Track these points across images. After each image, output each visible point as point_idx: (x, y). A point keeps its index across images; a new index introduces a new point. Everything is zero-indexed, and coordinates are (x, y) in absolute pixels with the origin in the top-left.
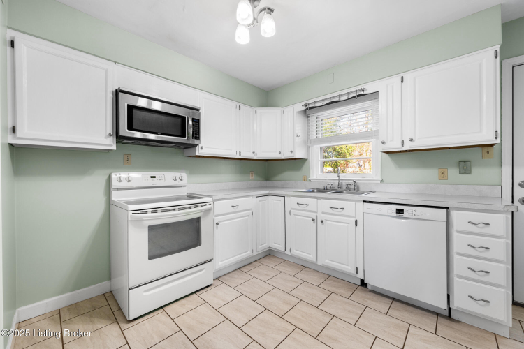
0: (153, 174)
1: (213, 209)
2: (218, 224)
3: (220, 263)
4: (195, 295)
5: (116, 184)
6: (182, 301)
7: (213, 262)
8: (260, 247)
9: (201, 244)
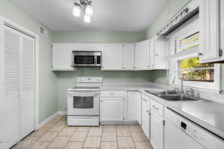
0: (89, 78)
1: (100, 94)
2: (102, 101)
3: (103, 119)
4: (89, 127)
5: (77, 81)
6: (84, 127)
7: (98, 117)
8: (130, 118)
9: (93, 108)
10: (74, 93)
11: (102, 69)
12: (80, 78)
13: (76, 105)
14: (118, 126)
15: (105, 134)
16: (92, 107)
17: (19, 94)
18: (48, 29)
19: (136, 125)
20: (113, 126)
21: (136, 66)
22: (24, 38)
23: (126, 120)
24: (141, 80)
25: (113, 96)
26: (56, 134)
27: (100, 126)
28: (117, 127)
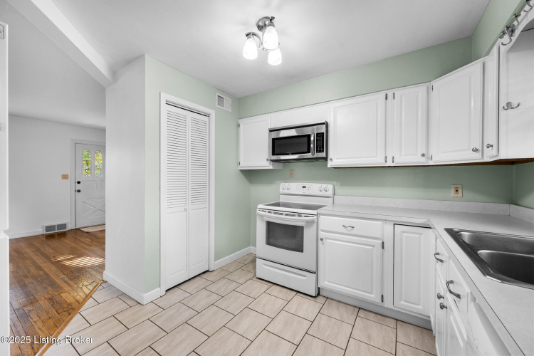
0: (304, 184)
1: (318, 222)
2: (322, 240)
3: (326, 282)
4: (295, 293)
5: (281, 191)
6: (285, 290)
7: (315, 275)
8: (403, 302)
9: (302, 251)
10: (267, 214)
11: (330, 164)
12: (287, 184)
13: (271, 240)
14: (366, 312)
15: (323, 320)
16: (299, 248)
17: (186, 207)
18: (229, 95)
19: (425, 331)
20: (352, 308)
21: (433, 151)
22: (193, 119)
23: (388, 303)
24: (460, 195)
25: (351, 233)
26: (233, 285)
27: (320, 298)
28: (362, 313)
